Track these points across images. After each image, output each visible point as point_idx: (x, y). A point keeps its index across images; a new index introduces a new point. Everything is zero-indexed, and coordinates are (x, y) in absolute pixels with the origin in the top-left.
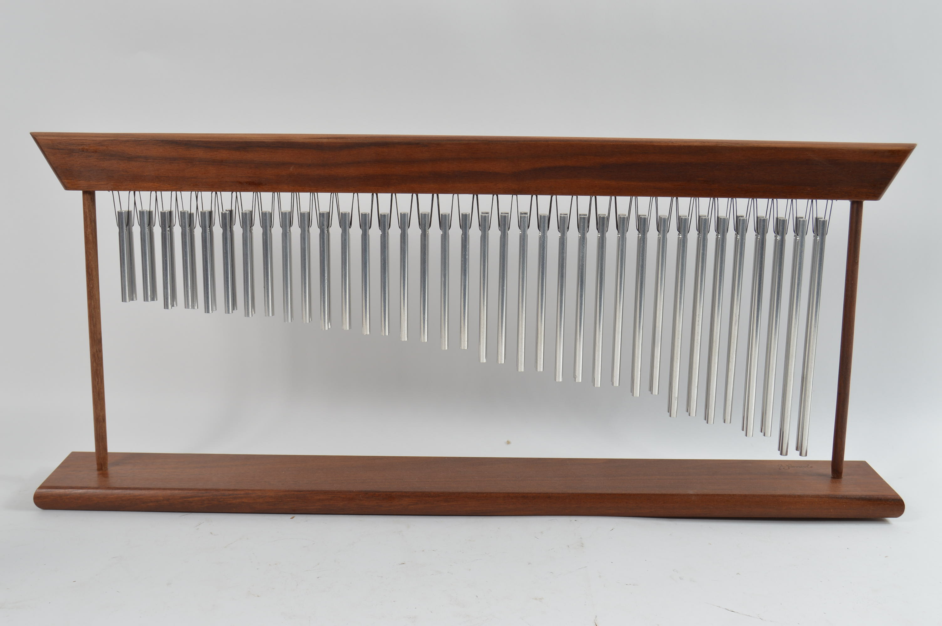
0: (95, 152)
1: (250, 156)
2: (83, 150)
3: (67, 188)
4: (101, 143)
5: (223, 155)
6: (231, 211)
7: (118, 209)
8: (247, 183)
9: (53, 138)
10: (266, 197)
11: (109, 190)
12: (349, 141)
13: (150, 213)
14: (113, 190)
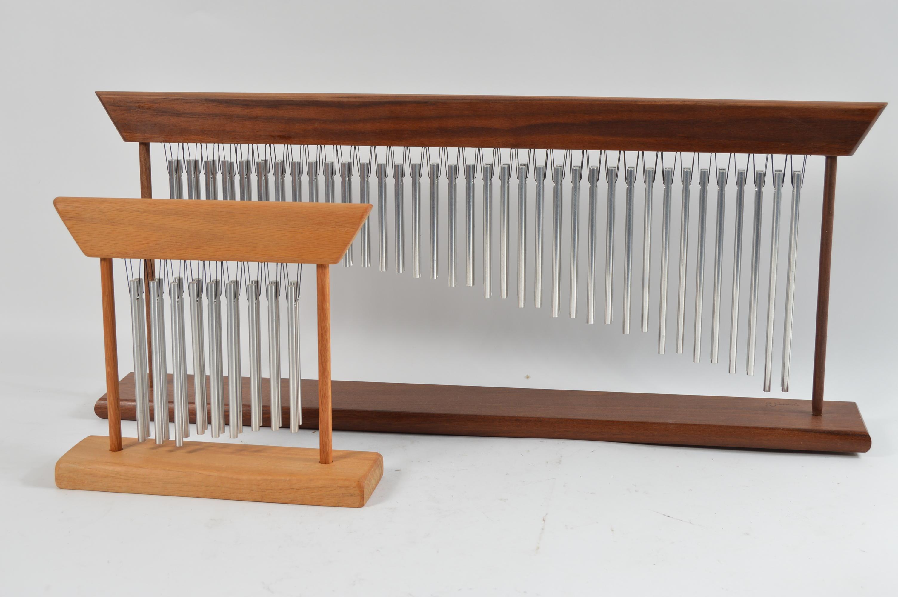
0: (150, 108)
1: (280, 113)
2: (139, 107)
3: (126, 140)
4: (154, 101)
5: (258, 111)
6: (265, 161)
7: (169, 158)
8: (278, 136)
9: (114, 97)
10: (296, 148)
11: (161, 142)
12: (367, 100)
13: (196, 162)
14: (164, 142)
